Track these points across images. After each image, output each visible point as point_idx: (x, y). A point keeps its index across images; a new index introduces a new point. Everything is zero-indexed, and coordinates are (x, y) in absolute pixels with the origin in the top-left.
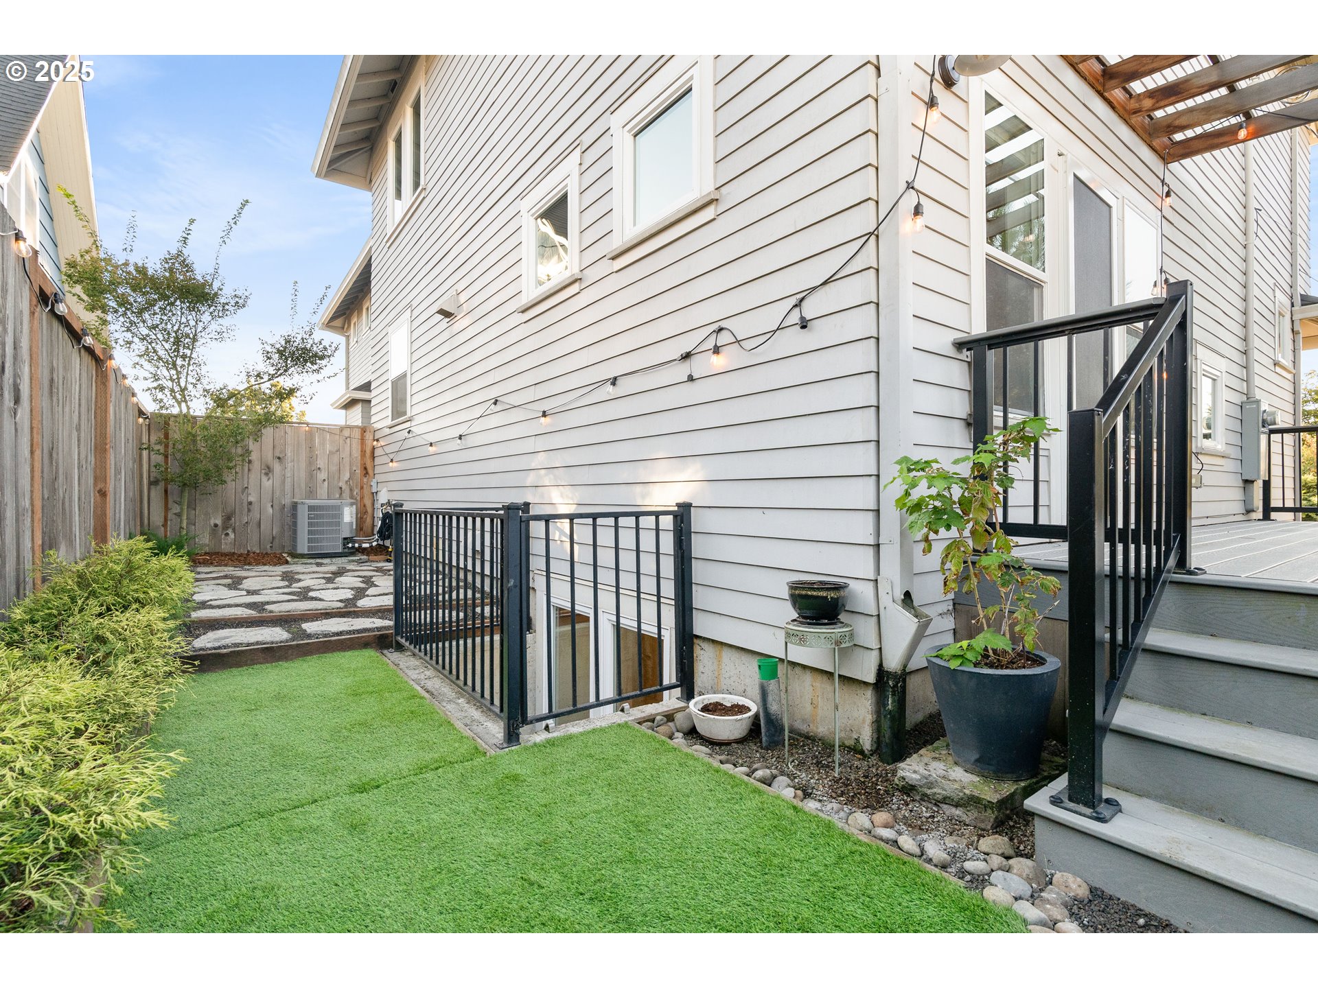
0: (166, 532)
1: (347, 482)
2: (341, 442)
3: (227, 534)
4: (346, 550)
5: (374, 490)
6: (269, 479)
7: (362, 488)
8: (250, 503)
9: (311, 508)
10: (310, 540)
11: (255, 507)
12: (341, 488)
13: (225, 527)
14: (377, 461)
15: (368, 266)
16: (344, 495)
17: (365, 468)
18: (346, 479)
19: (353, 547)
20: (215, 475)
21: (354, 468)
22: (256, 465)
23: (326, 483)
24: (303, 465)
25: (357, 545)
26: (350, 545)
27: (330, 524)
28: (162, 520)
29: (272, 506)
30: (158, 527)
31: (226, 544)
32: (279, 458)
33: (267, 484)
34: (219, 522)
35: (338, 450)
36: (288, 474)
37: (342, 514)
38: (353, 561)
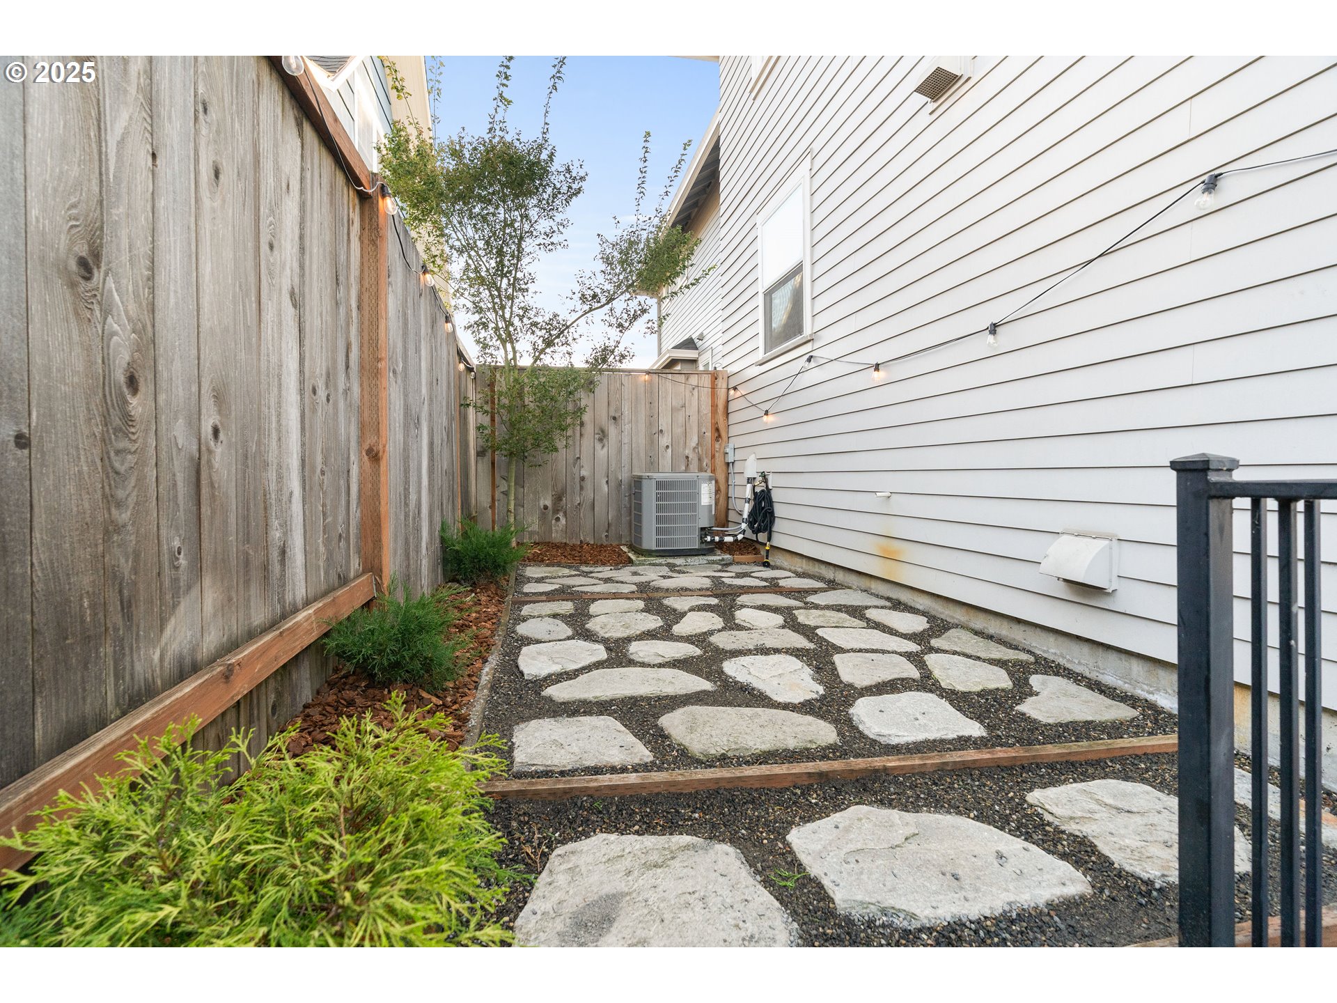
0: (493, 514)
1: (694, 448)
2: (688, 394)
3: (558, 519)
4: (704, 546)
5: (730, 460)
6: (603, 447)
7: (713, 457)
8: (583, 479)
9: (660, 485)
10: (659, 531)
11: (588, 485)
12: (687, 457)
13: (556, 511)
14: (733, 418)
15: (716, 148)
16: (691, 466)
17: (717, 430)
18: (694, 445)
19: (712, 541)
20: (544, 442)
21: (703, 430)
22: (589, 429)
23: (669, 450)
24: (642, 427)
25: (717, 539)
26: (709, 539)
27: (683, 508)
28: (490, 500)
29: (607, 482)
30: (485, 509)
31: (557, 532)
32: (614, 418)
33: (602, 453)
34: (549, 503)
35: (684, 406)
36: (626, 440)
37: (699, 494)
38: (714, 562)
